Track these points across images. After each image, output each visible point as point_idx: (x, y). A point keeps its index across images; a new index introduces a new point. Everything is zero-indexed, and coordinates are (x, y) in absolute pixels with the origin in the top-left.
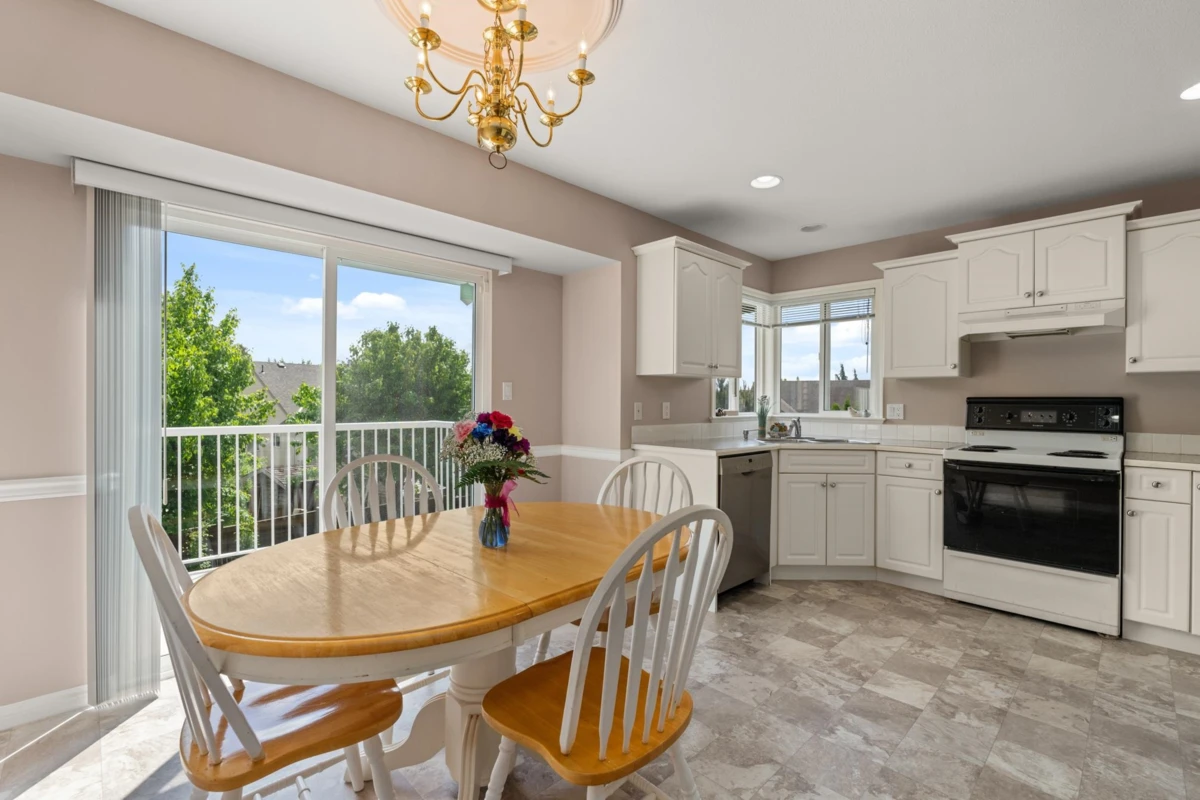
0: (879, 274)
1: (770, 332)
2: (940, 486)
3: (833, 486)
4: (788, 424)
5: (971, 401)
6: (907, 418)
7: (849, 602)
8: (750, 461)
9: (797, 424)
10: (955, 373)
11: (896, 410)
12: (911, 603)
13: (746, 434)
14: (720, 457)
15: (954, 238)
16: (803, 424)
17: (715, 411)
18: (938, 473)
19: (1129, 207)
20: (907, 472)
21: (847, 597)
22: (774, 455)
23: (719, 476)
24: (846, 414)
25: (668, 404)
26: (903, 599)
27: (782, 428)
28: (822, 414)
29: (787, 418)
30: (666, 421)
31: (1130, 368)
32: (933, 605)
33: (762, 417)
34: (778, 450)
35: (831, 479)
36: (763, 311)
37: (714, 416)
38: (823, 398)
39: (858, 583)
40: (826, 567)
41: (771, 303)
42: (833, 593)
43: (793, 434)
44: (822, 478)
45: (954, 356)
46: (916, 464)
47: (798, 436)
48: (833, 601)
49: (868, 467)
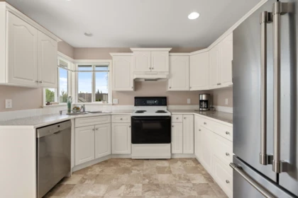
0: (110, 58)
1: (73, 73)
2: (130, 124)
3: (97, 129)
4: (80, 107)
5: (136, 98)
6: (119, 104)
7: (103, 174)
8: (59, 126)
9: (83, 107)
10: (132, 90)
11: (116, 101)
12: (123, 165)
13: (61, 112)
14: (37, 129)
15: (132, 49)
16: (86, 106)
17: (45, 103)
18: (130, 121)
19: (170, 49)
20: (121, 121)
21: (102, 171)
22: (72, 121)
23: (37, 139)
24: (101, 102)
25: (11, 100)
26: (120, 164)
27: (78, 108)
28: (93, 102)
29: (80, 105)
30: (8, 110)
31: (169, 90)
32: (130, 163)
33: (69, 105)
34: (75, 119)
35: (96, 127)
36: (70, 65)
37: (45, 105)
38: (93, 98)
39: (106, 161)
40: (95, 160)
41: (74, 63)
42: (97, 170)
43: (82, 111)
44: (93, 127)
45: (132, 84)
46: (123, 118)
47: (84, 111)
48: (98, 175)
49: (109, 121)
